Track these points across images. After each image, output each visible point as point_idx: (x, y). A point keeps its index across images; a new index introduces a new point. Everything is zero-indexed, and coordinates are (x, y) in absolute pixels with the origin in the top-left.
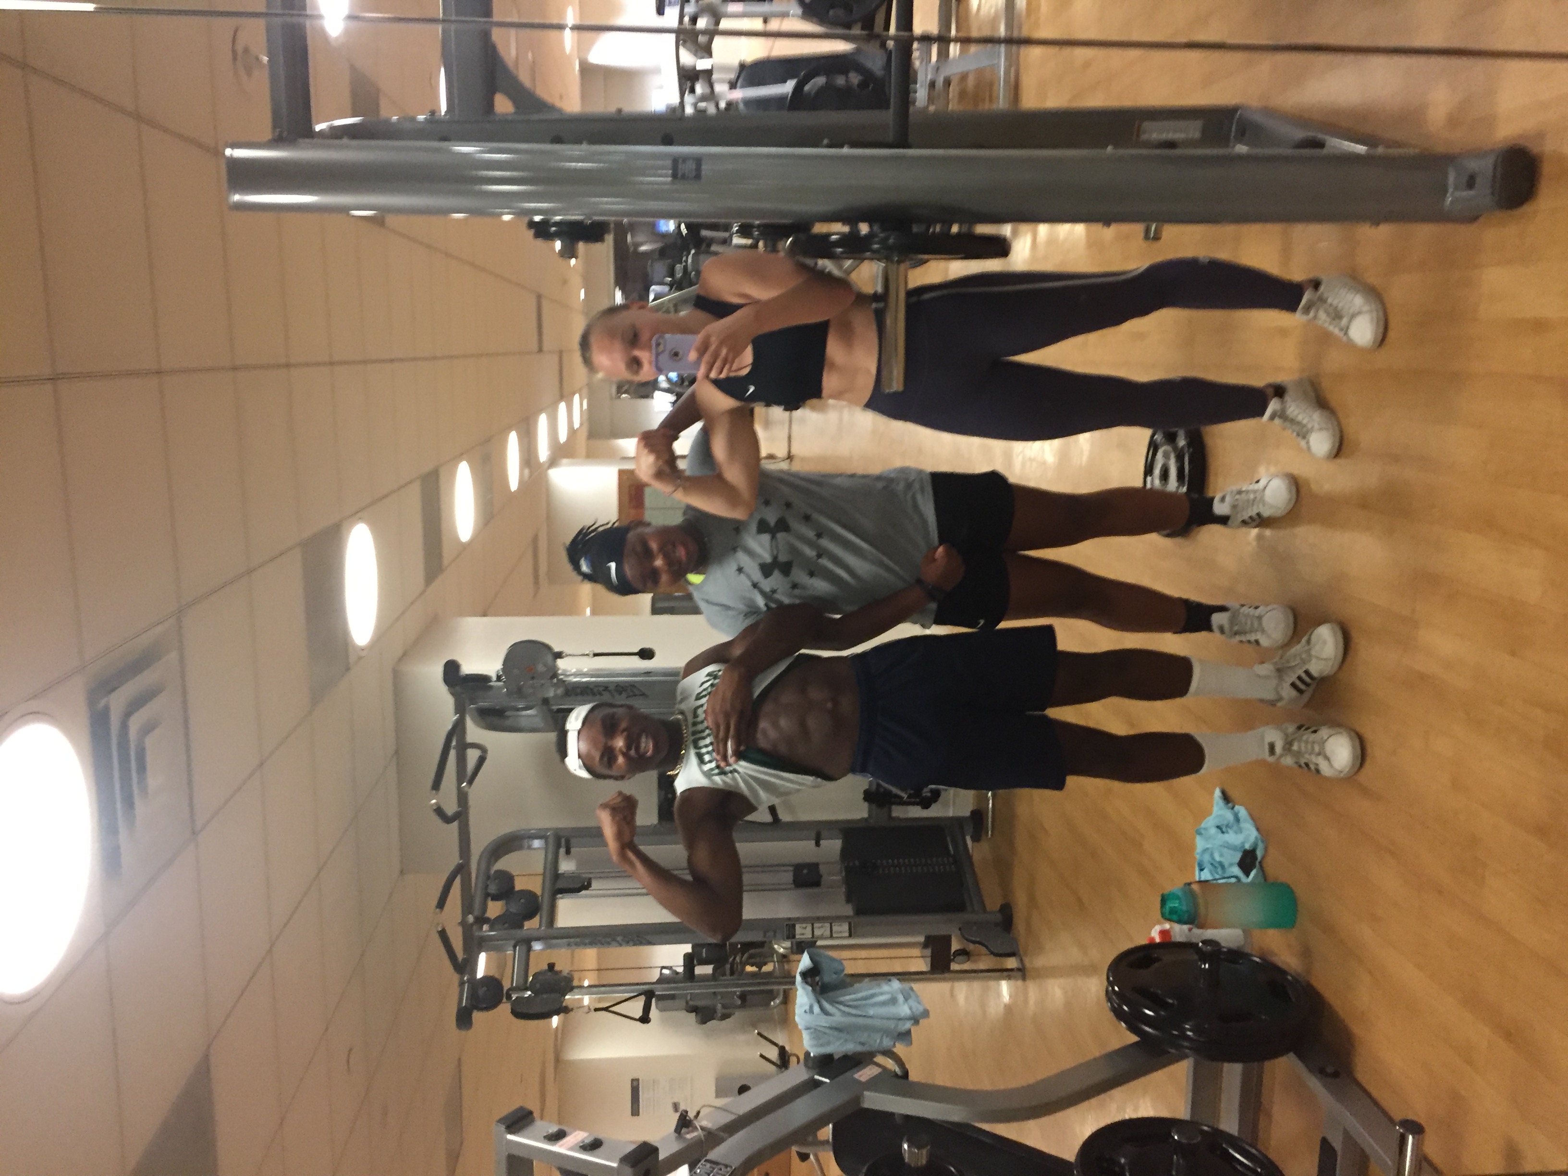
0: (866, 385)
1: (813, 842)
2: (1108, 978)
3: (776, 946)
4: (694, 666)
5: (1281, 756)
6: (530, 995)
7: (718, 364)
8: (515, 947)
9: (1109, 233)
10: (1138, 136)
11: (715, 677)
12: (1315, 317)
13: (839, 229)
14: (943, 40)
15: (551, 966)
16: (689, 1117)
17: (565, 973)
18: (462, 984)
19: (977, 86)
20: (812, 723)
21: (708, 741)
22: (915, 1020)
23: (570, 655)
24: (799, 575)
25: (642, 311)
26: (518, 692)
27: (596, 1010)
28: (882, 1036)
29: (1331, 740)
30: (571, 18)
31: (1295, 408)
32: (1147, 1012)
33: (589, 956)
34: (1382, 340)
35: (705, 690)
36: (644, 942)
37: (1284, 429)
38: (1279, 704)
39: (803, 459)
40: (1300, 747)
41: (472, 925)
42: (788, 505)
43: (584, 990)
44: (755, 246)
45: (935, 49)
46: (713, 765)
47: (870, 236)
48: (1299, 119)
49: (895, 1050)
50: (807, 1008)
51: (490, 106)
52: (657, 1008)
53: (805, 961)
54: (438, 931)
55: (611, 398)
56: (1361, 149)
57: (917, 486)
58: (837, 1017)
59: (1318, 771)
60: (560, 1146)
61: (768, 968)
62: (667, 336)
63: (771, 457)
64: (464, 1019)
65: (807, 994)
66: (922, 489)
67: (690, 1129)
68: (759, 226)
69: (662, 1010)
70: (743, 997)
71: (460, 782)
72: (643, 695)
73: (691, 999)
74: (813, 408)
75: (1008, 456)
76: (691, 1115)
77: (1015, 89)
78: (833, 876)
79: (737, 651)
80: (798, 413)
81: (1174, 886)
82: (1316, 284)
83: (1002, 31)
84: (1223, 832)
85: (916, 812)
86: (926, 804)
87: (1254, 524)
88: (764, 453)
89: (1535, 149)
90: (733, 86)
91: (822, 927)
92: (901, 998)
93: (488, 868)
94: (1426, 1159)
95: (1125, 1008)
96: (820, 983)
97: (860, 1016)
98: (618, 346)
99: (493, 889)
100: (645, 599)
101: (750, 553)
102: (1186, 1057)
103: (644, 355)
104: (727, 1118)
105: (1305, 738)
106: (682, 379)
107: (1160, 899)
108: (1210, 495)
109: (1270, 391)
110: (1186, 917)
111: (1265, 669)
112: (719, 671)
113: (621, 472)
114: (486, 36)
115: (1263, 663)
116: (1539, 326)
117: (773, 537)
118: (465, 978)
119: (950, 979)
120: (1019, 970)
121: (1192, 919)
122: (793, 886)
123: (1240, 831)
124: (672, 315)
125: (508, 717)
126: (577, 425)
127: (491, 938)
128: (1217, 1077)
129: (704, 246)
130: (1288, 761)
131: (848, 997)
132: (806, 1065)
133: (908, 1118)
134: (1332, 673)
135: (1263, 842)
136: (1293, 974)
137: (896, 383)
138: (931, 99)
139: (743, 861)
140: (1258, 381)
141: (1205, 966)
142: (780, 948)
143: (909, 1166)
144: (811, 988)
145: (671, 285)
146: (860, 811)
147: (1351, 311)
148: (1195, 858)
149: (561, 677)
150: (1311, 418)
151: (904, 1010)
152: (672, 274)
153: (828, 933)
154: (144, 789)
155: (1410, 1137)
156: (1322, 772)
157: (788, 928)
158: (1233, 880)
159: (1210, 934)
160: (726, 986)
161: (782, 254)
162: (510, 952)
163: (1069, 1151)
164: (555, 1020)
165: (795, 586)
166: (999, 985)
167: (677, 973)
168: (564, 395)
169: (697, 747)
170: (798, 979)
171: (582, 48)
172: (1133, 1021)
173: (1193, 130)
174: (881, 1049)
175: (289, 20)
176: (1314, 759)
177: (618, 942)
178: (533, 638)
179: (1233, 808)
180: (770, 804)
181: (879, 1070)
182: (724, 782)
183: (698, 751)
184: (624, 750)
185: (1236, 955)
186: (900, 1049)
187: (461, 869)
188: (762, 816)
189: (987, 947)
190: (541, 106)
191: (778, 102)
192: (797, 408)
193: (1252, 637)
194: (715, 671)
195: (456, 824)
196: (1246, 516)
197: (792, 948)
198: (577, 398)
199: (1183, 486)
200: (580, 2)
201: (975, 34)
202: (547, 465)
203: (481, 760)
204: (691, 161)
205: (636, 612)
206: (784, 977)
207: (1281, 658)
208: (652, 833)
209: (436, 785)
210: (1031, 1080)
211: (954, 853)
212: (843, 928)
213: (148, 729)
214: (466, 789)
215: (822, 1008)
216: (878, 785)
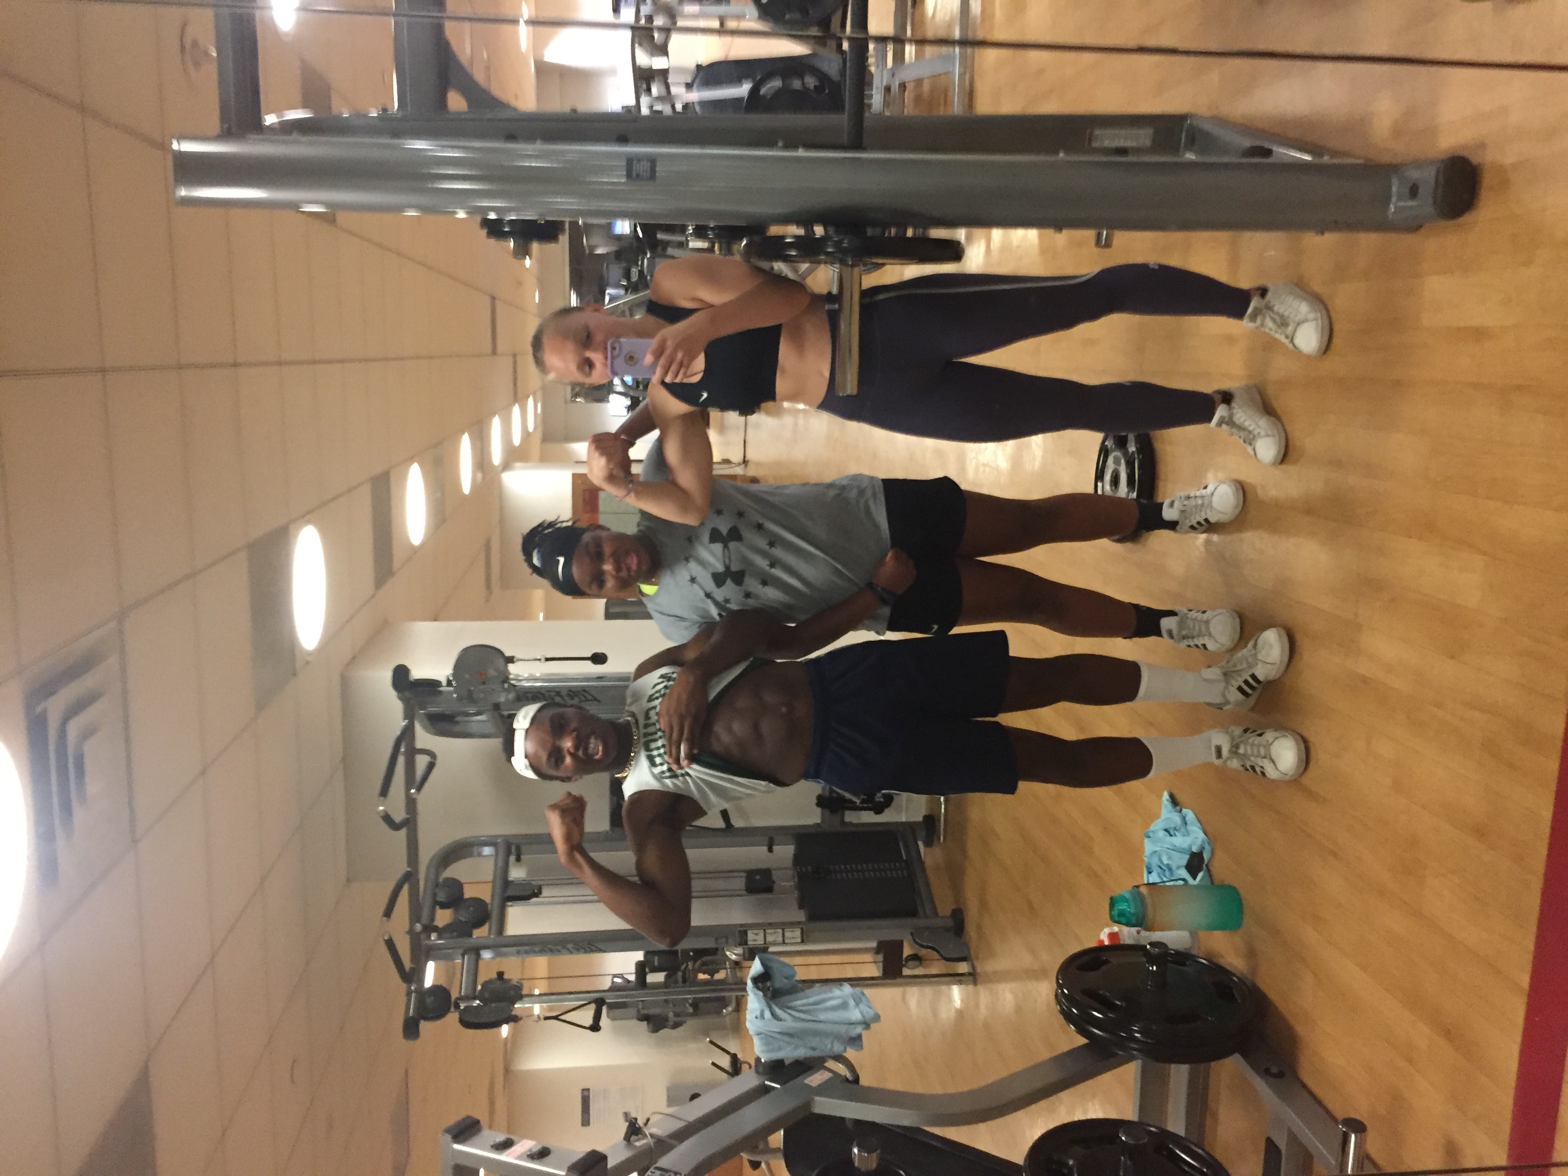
0: (819, 388)
1: (765, 848)
2: (1058, 982)
3: (728, 953)
4: (645, 668)
5: (1228, 759)
6: (479, 1004)
7: (674, 368)
8: (463, 955)
9: (1062, 238)
10: (1090, 143)
11: (669, 679)
12: (1262, 325)
13: (794, 230)
14: (899, 41)
15: (500, 975)
16: (638, 1124)
17: (514, 982)
18: (409, 994)
19: (932, 91)
20: (766, 727)
21: (660, 743)
22: (867, 1025)
23: (521, 660)
24: (752, 584)
25: (597, 314)
26: (469, 697)
27: (546, 1018)
28: (833, 1041)
29: (1276, 743)
30: (526, 12)
31: (1243, 415)
32: (1095, 1013)
33: (540, 964)
34: (1327, 347)
35: (656, 692)
36: (594, 948)
37: (1232, 434)
38: (1226, 708)
39: (759, 464)
40: (1246, 750)
41: (419, 934)
42: (741, 514)
43: (533, 998)
44: (711, 250)
45: (890, 48)
46: (665, 767)
47: (824, 239)
48: (1246, 128)
49: (845, 1055)
50: (758, 1013)
51: (442, 103)
52: (608, 1016)
53: (756, 967)
54: (385, 940)
55: (566, 402)
56: (1307, 158)
57: (869, 493)
58: (789, 1022)
59: (1263, 774)
60: (507, 1155)
61: (720, 975)
62: (622, 340)
63: (726, 461)
64: (411, 1029)
65: (758, 999)
66: (874, 495)
67: (640, 1136)
68: (712, 229)
69: (613, 1019)
70: (695, 1005)
71: (408, 790)
72: (596, 700)
73: (643, 1009)
74: (768, 413)
75: (961, 460)
76: (641, 1122)
77: (970, 95)
78: (785, 881)
79: (691, 655)
80: (753, 418)
81: (1124, 889)
82: (1263, 292)
83: (957, 34)
84: (1171, 835)
85: (868, 817)
86: (879, 809)
87: (1204, 528)
88: (717, 457)
89: (1475, 160)
90: (689, 86)
91: (774, 933)
92: (852, 1003)
93: (437, 875)
94: (1368, 1157)
95: (1075, 1011)
96: (771, 989)
97: (814, 1021)
98: (570, 346)
99: (442, 897)
100: (600, 604)
101: (702, 563)
102: (1132, 1058)
103: (596, 357)
104: (677, 1125)
105: (1251, 740)
106: (637, 383)
107: (1108, 901)
108: (1159, 500)
109: (1218, 398)
110: (1134, 921)
111: (1213, 673)
112: (673, 673)
113: (575, 476)
114: (439, 30)
115: (1209, 667)
116: (1479, 334)
117: (726, 546)
118: (413, 988)
119: (901, 985)
120: (970, 974)
121: (1140, 921)
122: (745, 892)
123: (1187, 833)
124: (626, 319)
125: (458, 723)
126: (531, 429)
127: (439, 948)
128: (1164, 1079)
129: (660, 248)
130: (1235, 764)
131: (799, 1002)
132: (757, 1072)
133: (858, 1122)
134: (1278, 675)
135: (1209, 844)
136: (1238, 975)
137: (850, 386)
138: (886, 103)
139: (693, 867)
140: (1207, 388)
141: (1153, 968)
142: (733, 954)
143: (858, 1169)
144: (761, 993)
145: (626, 289)
146: (813, 817)
147: (1297, 318)
148: (1143, 861)
149: (512, 682)
150: (1258, 424)
151: (855, 1015)
152: (627, 275)
153: (780, 939)
154: (83, 797)
155: (1353, 1136)
156: (1267, 775)
157: (740, 935)
158: (1181, 883)
159: (1157, 936)
160: (678, 993)
161: (737, 257)
162: (459, 961)
163: (1018, 1155)
164: (505, 1030)
165: (748, 595)
166: (950, 989)
167: (629, 982)
168: (518, 397)
169: (648, 749)
170: (750, 984)
171: (538, 45)
172: (1081, 1024)
173: (1143, 137)
174: (831, 1054)
175: (238, 11)
176: (1260, 762)
177: (568, 950)
178: (484, 643)
179: (1180, 811)
180: (722, 809)
181: (830, 1075)
182: (675, 784)
183: (648, 753)
184: (572, 751)
185: (1182, 958)
186: (851, 1054)
187: (409, 877)
188: (713, 820)
189: (938, 952)
190: (496, 104)
191: (735, 102)
192: (752, 412)
193: (1199, 642)
194: (669, 673)
195: (403, 832)
196: (1194, 522)
197: (744, 955)
198: (531, 401)
199: (1133, 492)
200: (535, 2)
201: (930, 34)
202: (501, 468)
203: (431, 766)
204: (645, 163)
205: (589, 617)
206: (735, 984)
207: (1228, 662)
208: (603, 839)
209: (384, 791)
210: (982, 1083)
211: (907, 858)
212: (794, 934)
213: (87, 734)
214: (415, 796)
215: (773, 1014)
216: (832, 791)
